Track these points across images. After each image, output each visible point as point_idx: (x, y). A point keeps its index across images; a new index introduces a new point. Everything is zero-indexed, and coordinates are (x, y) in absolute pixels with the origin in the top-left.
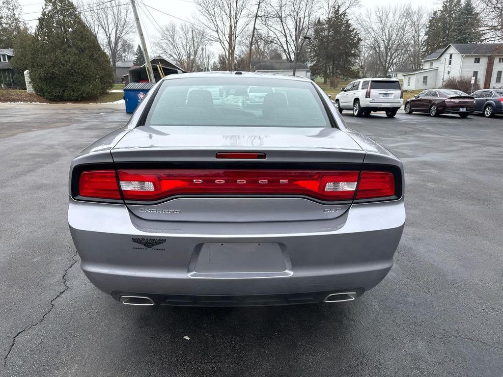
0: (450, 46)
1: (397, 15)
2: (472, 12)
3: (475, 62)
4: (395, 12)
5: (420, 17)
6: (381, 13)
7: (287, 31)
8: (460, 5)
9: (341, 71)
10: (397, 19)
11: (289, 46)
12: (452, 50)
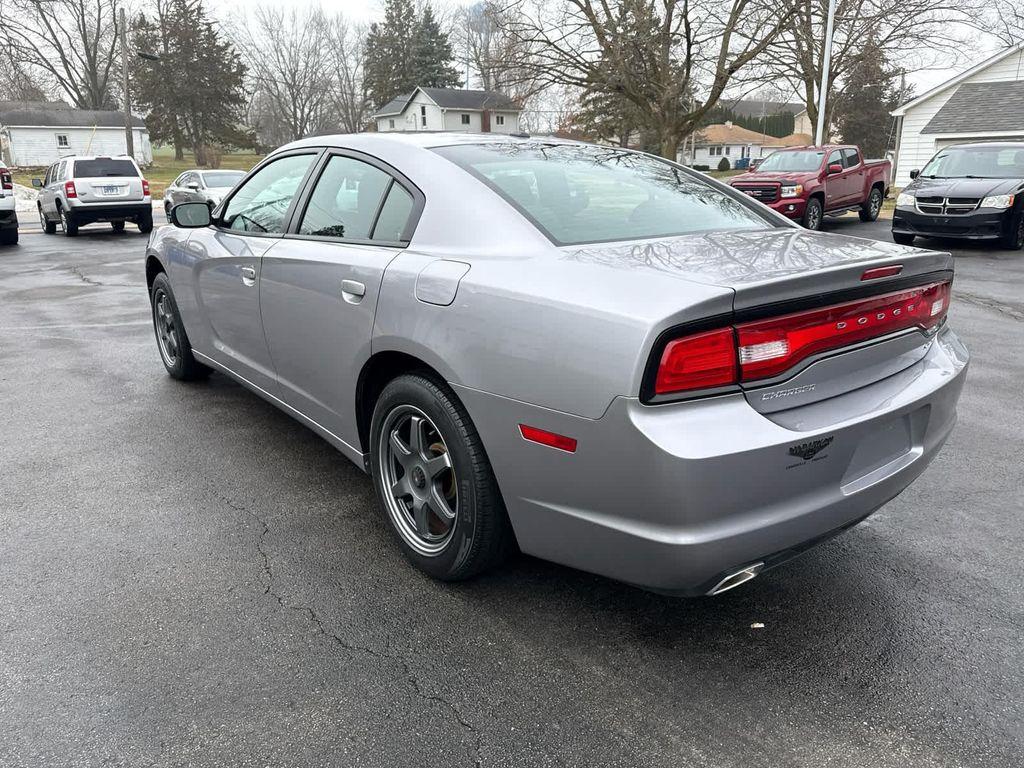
0: (418, 90)
1: (300, 24)
2: (436, 32)
3: (463, 122)
4: (294, 17)
5: (343, 33)
6: (267, 15)
7: (61, 37)
8: (414, 17)
9: (214, 132)
10: (302, 31)
11: (72, 72)
12: (423, 98)
